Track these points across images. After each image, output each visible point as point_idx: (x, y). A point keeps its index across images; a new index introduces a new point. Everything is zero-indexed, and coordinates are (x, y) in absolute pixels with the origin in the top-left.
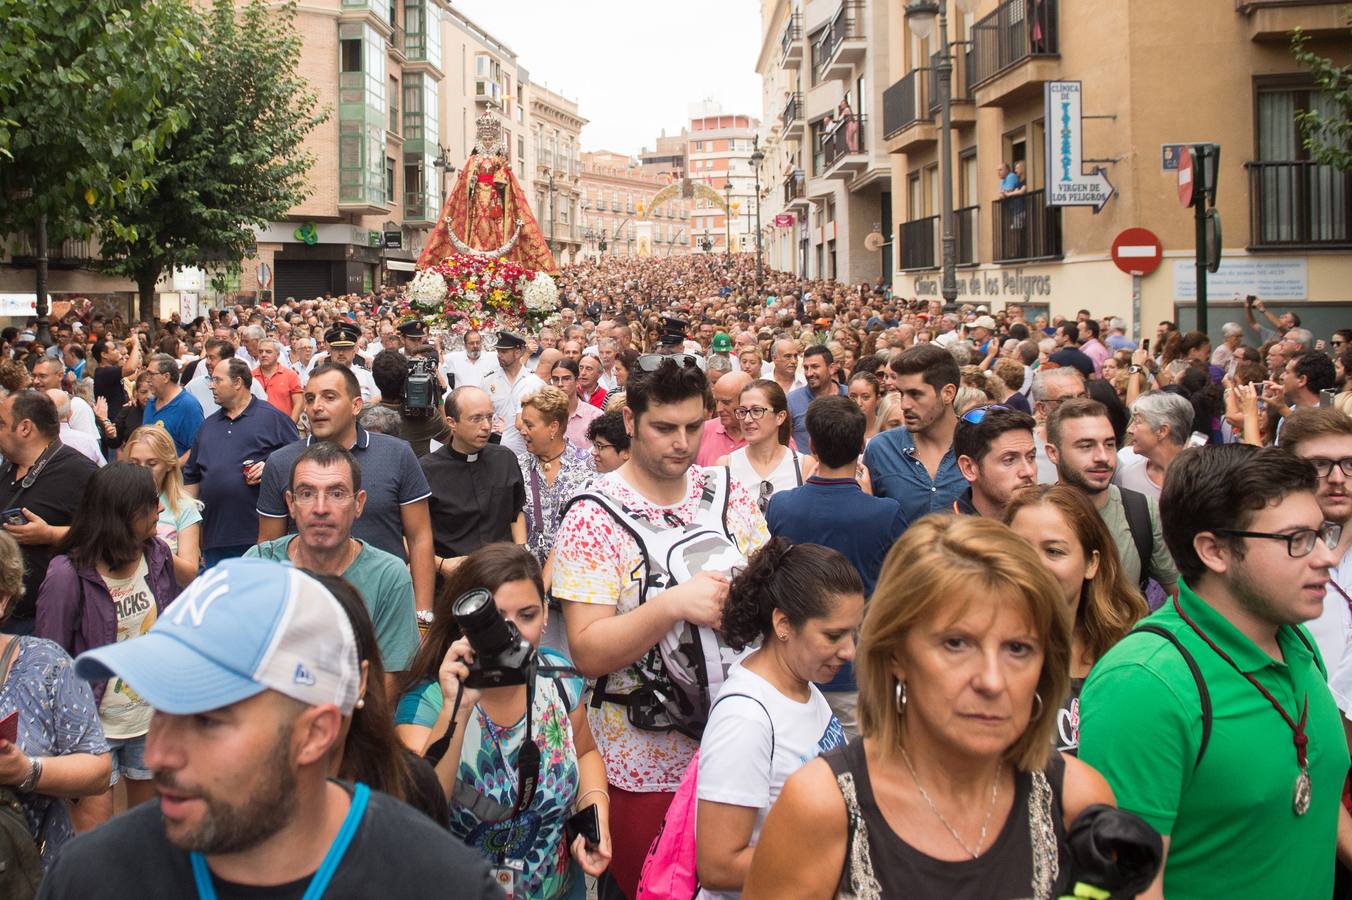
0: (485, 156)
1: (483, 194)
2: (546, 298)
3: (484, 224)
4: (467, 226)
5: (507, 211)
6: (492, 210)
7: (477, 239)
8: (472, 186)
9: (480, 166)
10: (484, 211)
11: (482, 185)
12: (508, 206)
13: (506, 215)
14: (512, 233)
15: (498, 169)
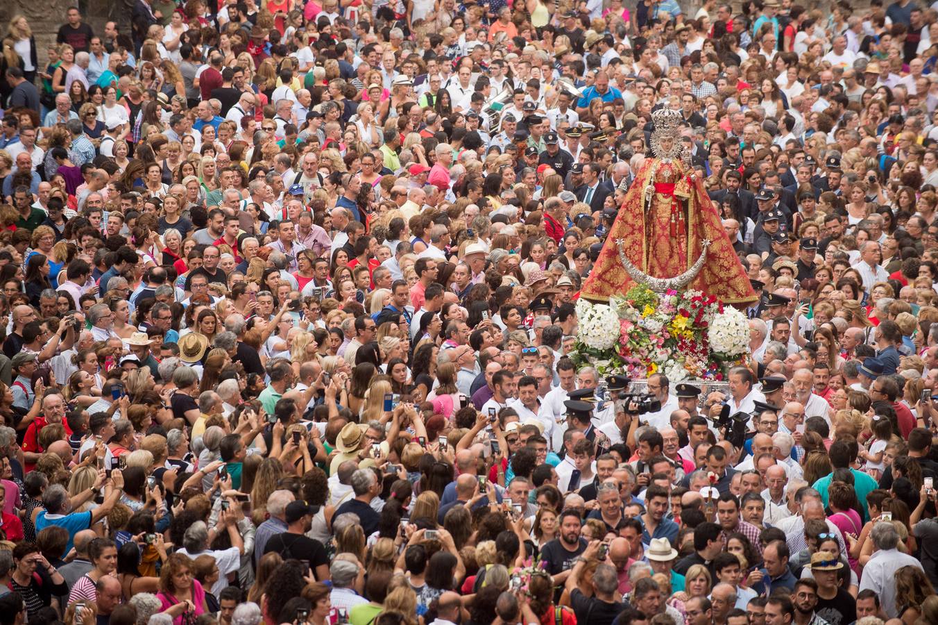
0: (664, 161)
1: (661, 208)
2: (736, 341)
3: (664, 246)
4: (644, 246)
5: (690, 227)
6: (672, 226)
7: (655, 262)
8: (649, 199)
9: (658, 174)
10: (663, 228)
11: (660, 196)
12: (691, 222)
13: (690, 232)
14: (697, 252)
15: (681, 177)
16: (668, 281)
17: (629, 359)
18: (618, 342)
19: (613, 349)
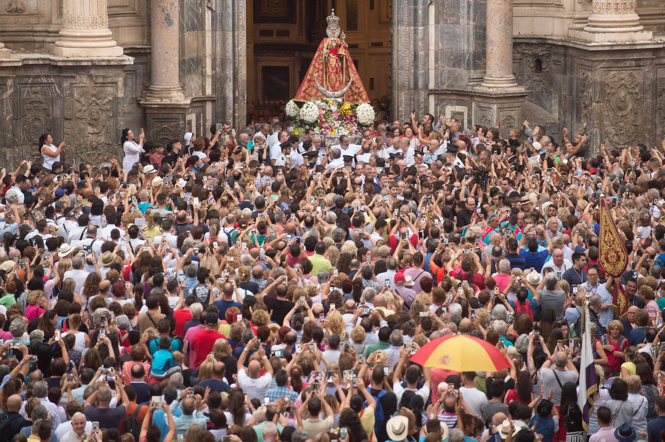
0: (333, 39)
1: (331, 60)
3: (333, 76)
4: (324, 77)
5: (344, 69)
6: (337, 68)
7: (329, 85)
8: (326, 56)
9: (330, 45)
10: (333, 69)
11: (331, 55)
12: (344, 66)
13: (344, 71)
15: (340, 46)
16: (336, 93)
17: (323, 125)
18: (318, 118)
19: (316, 122)
